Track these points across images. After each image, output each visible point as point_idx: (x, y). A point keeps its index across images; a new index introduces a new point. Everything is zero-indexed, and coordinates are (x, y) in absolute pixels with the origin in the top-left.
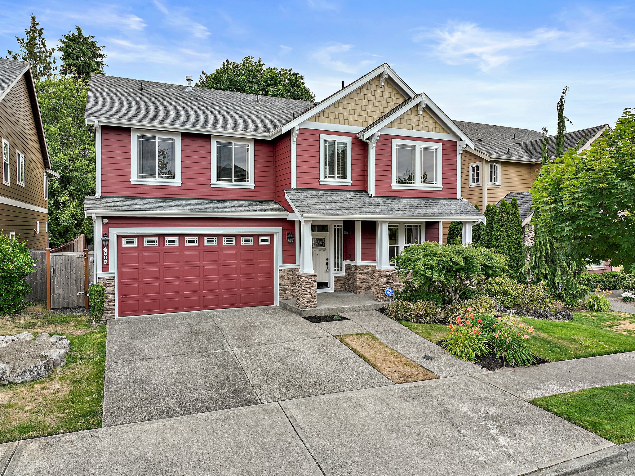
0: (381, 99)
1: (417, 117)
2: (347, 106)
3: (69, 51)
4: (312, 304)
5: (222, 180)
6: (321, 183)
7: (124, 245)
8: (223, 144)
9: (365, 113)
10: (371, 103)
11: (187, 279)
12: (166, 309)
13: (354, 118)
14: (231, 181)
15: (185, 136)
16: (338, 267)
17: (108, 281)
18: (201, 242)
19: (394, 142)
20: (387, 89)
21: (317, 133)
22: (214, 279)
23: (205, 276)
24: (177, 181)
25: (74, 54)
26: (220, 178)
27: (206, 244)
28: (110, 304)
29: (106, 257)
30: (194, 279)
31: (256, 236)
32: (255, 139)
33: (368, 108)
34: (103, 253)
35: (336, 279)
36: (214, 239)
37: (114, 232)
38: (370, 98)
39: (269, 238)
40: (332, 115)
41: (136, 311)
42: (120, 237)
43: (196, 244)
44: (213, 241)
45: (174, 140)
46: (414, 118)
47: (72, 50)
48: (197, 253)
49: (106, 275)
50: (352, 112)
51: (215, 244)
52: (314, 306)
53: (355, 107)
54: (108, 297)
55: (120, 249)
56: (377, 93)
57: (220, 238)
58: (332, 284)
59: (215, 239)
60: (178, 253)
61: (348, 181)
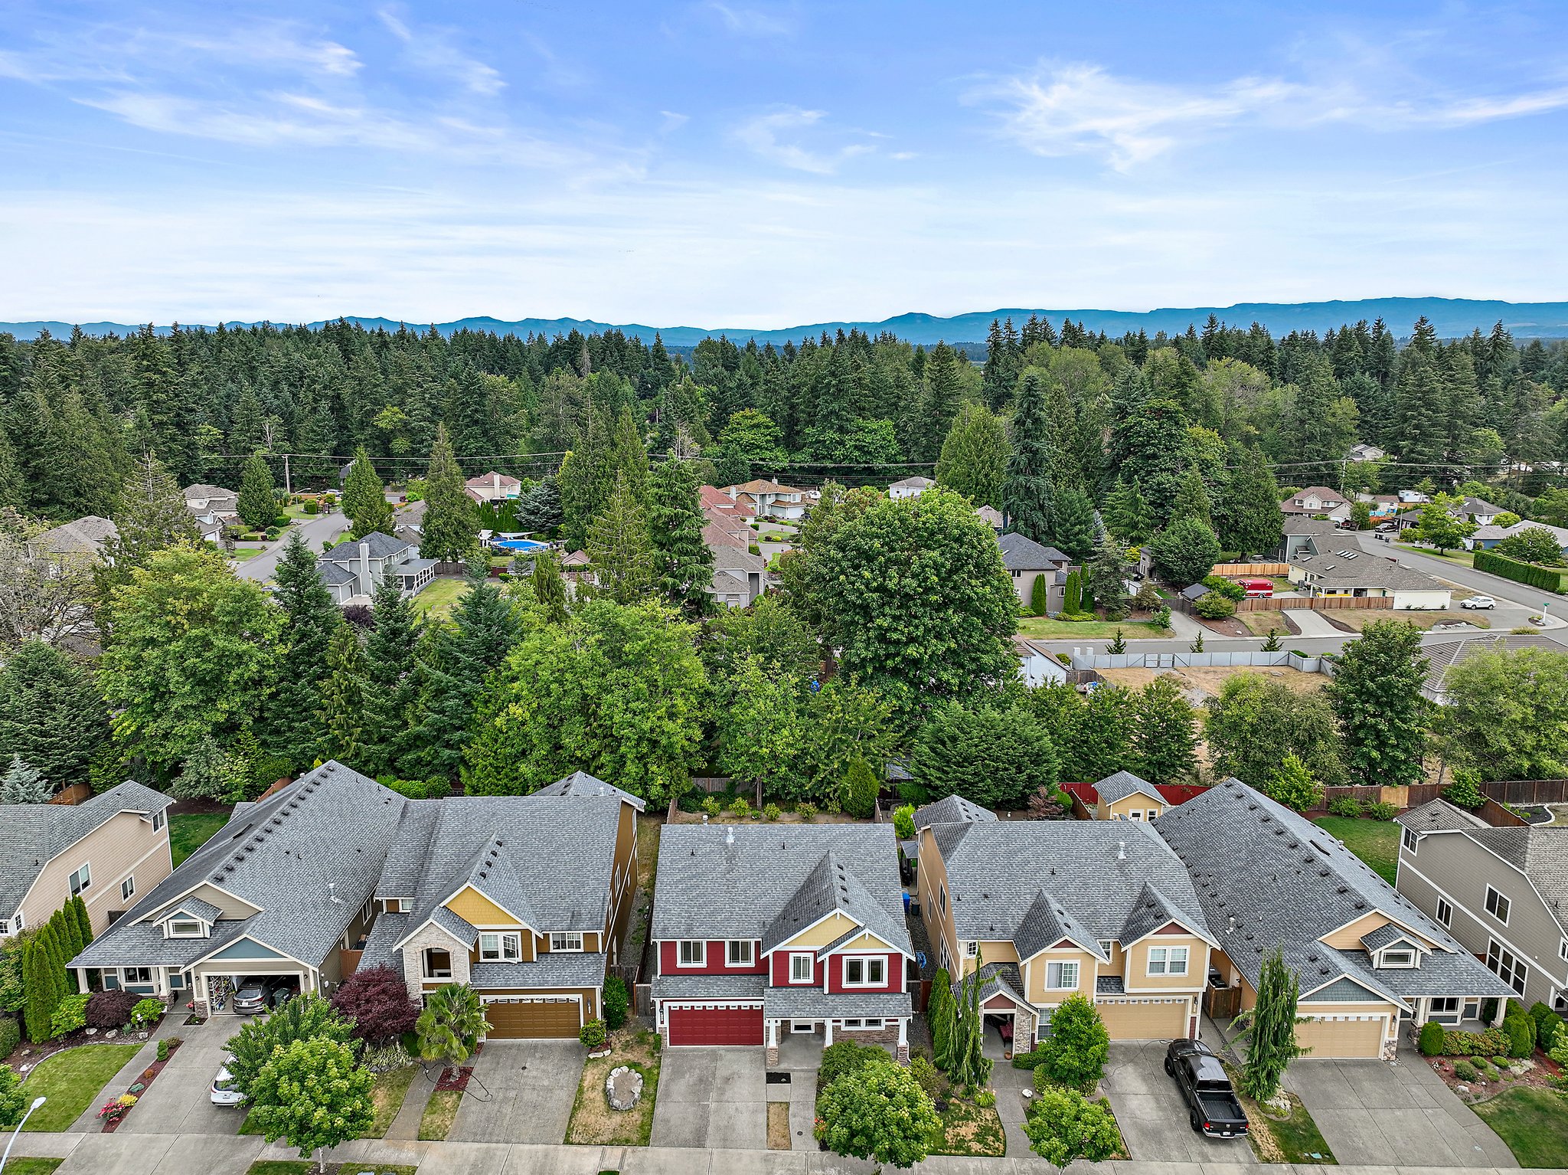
0: (838, 927)
1: (865, 941)
5: (733, 962)
6: (790, 983)
10: (830, 931)
14: (739, 962)
17: (663, 1029)
19: (845, 958)
21: (787, 952)
24: (703, 964)
32: (756, 940)
38: (829, 927)
41: (678, 1043)
46: (862, 941)
49: (663, 1026)
56: (835, 924)
61: (811, 981)
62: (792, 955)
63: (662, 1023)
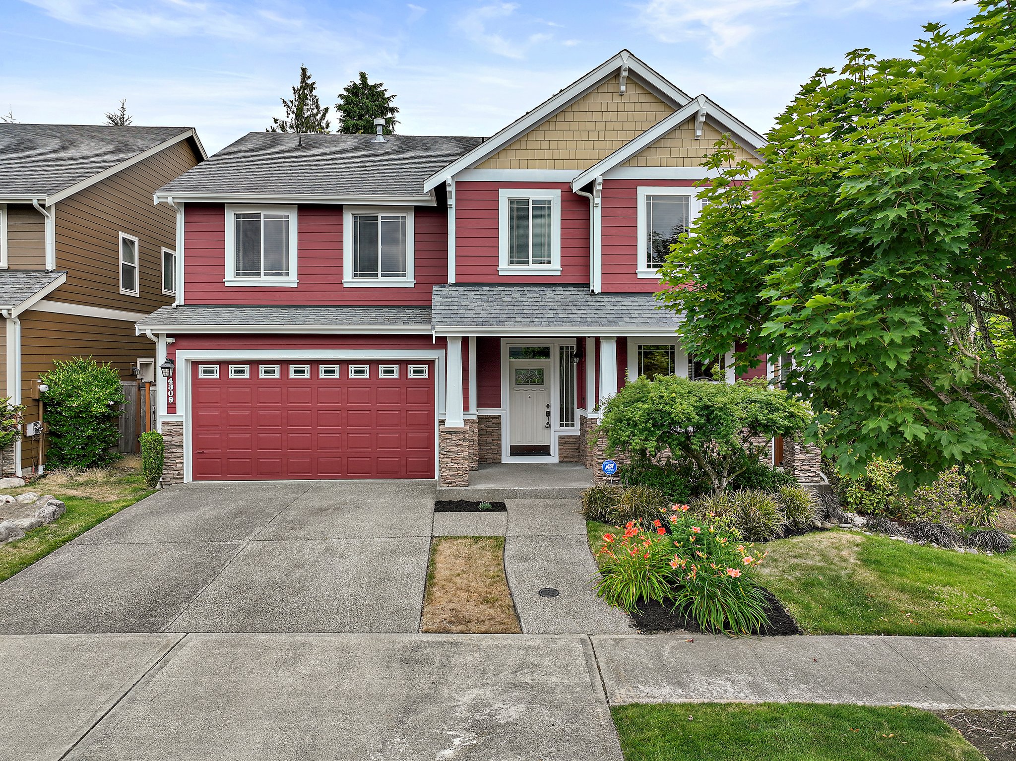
0: (623, 116)
1: (694, 141)
2: (553, 136)
3: (349, 109)
4: (459, 479)
5: (362, 276)
6: (501, 273)
7: (201, 376)
8: (363, 217)
9: (589, 145)
10: (601, 126)
11: (292, 430)
12: (261, 474)
13: (565, 155)
14: (377, 276)
15: (304, 209)
16: (567, 420)
17: (174, 427)
18: (315, 373)
19: (643, 192)
20: (634, 98)
21: (495, 187)
22: (335, 431)
23: (321, 426)
24: (291, 279)
25: (355, 112)
26: (359, 273)
27: (322, 375)
28: (177, 461)
29: (172, 392)
30: (304, 429)
31: (403, 364)
32: (416, 207)
33: (594, 136)
34: (168, 387)
35: (562, 441)
36: (335, 369)
37: (183, 356)
38: (598, 116)
39: (425, 368)
40: (521, 154)
41: (218, 474)
42: (195, 364)
43: (307, 375)
44: (333, 372)
45: (287, 217)
46: (688, 144)
47: (353, 107)
48: (308, 390)
49: (172, 419)
50: (562, 145)
51: (337, 375)
52: (463, 483)
53: (569, 136)
54: (174, 450)
55: (196, 383)
56: (613, 107)
57: (344, 366)
58: (555, 449)
59: (337, 368)
60: (278, 390)
61: (554, 267)
62: (505, 195)
63: (172, 408)
